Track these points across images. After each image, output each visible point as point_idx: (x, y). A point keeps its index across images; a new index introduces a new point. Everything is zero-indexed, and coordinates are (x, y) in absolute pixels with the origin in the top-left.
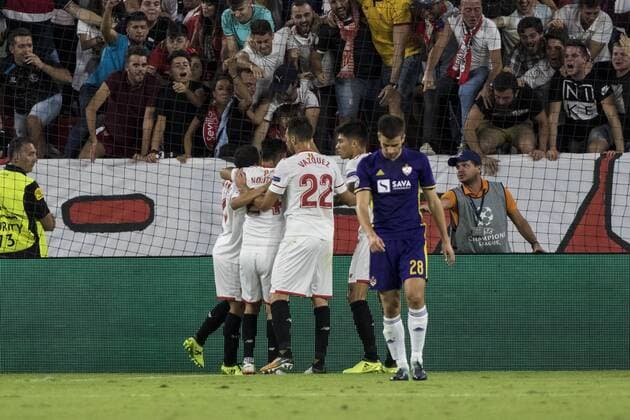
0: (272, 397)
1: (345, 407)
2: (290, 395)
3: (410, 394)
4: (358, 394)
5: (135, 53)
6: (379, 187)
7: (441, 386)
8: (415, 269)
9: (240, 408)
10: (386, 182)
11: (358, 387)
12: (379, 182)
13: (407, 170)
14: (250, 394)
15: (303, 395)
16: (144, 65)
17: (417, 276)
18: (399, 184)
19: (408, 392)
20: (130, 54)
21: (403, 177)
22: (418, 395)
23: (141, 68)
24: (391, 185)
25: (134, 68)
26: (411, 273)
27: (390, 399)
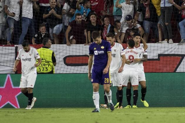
0: (126, 115)
1: (147, 118)
2: (131, 114)
3: (167, 114)
4: (152, 114)
5: (78, 15)
6: (95, 53)
7: (176, 111)
8: (106, 81)
9: (116, 118)
10: (97, 51)
11: (152, 112)
12: (95, 51)
13: (103, 47)
14: (120, 113)
15: (135, 114)
16: (80, 18)
17: (107, 83)
18: (100, 52)
19: (166, 113)
20: (76, 16)
21: (101, 50)
22: (169, 114)
23: (80, 19)
24: (98, 52)
25: (78, 20)
26: (105, 82)
27: (161, 115)
